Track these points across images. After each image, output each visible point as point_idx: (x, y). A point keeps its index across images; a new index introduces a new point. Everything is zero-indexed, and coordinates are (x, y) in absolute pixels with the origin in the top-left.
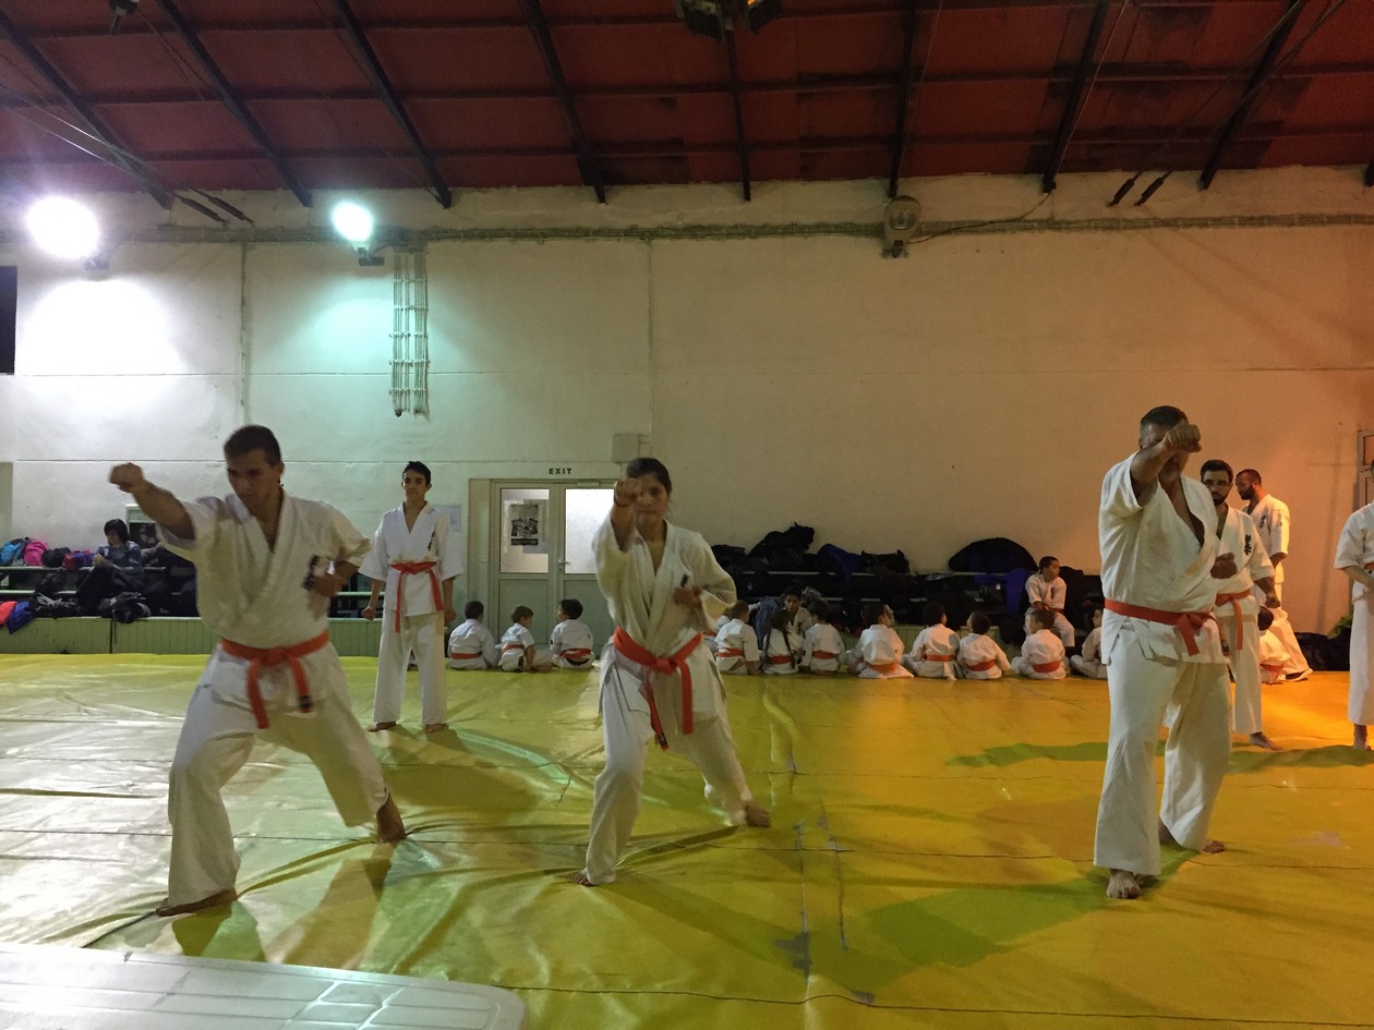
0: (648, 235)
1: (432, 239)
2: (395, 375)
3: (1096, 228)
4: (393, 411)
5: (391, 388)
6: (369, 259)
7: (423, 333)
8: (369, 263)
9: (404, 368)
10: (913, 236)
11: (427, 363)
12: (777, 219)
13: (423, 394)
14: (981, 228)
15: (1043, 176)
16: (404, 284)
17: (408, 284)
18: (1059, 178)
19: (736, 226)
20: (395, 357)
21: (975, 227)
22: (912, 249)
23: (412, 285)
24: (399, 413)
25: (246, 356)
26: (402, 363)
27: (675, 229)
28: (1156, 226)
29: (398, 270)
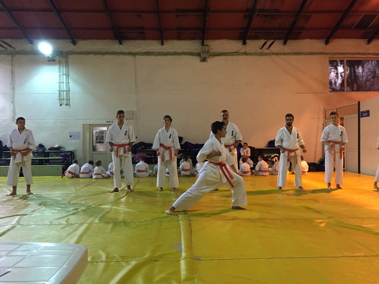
0: (134, 54)
1: (70, 54)
2: (59, 94)
3: (257, 55)
4: (59, 105)
5: (58, 98)
6: (51, 60)
7: (68, 81)
8: (51, 61)
9: (62, 92)
10: (208, 56)
11: (69, 90)
12: (171, 51)
13: (68, 99)
14: (227, 54)
15: (243, 40)
16: (62, 68)
17: (63, 67)
18: (247, 41)
19: (159, 53)
20: (59, 89)
21: (225, 54)
22: (208, 60)
23: (64, 68)
24: (61, 105)
25: (13, 88)
26: (62, 91)
27: (142, 53)
28: (272, 55)
29: (60, 63)
